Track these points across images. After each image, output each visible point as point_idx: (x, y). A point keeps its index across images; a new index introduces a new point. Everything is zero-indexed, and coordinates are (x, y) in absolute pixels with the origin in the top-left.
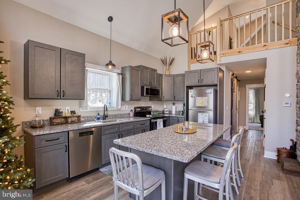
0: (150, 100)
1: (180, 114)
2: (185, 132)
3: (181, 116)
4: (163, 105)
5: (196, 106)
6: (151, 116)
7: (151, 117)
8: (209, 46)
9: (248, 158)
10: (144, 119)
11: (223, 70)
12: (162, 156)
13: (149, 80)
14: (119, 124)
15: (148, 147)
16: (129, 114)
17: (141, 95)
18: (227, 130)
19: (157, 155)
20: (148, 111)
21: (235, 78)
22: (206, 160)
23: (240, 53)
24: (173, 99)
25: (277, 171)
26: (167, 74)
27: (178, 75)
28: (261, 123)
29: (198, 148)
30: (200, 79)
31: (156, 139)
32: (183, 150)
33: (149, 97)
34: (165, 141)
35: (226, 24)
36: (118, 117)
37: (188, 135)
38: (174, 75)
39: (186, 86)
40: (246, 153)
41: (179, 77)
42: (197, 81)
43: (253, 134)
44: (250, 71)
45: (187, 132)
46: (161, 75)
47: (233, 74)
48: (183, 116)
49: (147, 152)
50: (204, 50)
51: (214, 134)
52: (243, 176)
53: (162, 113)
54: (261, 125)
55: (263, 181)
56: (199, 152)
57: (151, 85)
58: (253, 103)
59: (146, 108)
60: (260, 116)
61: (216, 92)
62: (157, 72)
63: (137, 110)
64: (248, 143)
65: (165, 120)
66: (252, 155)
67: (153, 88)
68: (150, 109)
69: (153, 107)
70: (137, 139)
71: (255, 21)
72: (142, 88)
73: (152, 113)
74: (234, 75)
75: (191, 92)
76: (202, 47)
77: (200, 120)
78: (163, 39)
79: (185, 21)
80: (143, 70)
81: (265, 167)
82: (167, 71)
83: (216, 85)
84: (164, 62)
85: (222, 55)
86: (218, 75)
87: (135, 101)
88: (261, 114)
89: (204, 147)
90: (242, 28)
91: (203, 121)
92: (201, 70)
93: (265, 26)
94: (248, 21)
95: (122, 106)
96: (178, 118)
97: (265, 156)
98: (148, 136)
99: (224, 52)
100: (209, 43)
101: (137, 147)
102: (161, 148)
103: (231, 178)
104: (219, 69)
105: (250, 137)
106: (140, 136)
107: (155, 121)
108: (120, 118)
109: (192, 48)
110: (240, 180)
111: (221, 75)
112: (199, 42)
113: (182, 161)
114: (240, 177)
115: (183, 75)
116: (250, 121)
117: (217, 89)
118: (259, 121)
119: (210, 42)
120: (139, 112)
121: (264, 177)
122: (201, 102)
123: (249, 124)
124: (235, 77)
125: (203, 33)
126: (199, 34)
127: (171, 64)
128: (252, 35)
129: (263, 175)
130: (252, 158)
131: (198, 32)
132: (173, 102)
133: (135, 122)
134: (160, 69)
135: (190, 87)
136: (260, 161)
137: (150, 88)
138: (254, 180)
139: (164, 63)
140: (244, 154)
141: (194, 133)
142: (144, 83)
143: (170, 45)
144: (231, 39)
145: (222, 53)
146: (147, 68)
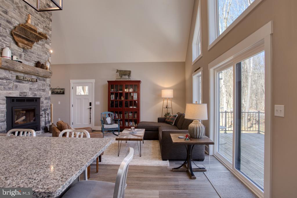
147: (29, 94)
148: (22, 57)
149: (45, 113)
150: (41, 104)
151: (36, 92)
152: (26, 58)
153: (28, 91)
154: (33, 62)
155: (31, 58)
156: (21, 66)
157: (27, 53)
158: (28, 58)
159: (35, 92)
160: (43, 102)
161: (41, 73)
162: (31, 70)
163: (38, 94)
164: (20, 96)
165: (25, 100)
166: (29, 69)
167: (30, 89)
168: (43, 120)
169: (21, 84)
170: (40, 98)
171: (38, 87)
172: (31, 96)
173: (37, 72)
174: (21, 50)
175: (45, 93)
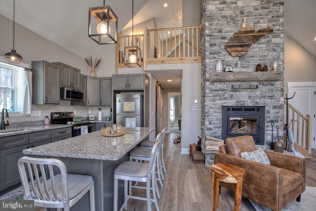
0: (71, 105)
1: (107, 120)
2: (114, 135)
3: (108, 122)
4: (88, 111)
5: (124, 110)
6: (73, 122)
7: (73, 124)
8: (136, 51)
9: (169, 157)
10: (64, 126)
11: (149, 77)
12: (90, 158)
13: (71, 81)
14: (29, 133)
15: (73, 152)
16: (43, 121)
17: (61, 98)
18: (152, 131)
19: (84, 158)
20: (69, 117)
21: (159, 86)
22: (134, 160)
23: (163, 63)
24: (99, 104)
25: (189, 163)
26: (92, 75)
27: (105, 79)
28: (179, 127)
29: (127, 147)
30: (127, 84)
31: (82, 143)
32: (112, 150)
33: (70, 101)
34: (92, 145)
35: (152, 34)
36: (26, 126)
37: (117, 137)
38: (100, 78)
39: (114, 91)
40: (168, 152)
41: (106, 81)
42: (125, 86)
43: (173, 137)
44: (171, 80)
45: (115, 135)
46: (86, 77)
47: (157, 81)
48: (110, 122)
49: (71, 157)
50: (132, 54)
51: (142, 134)
52: (166, 172)
53: (87, 120)
54: (179, 128)
55: (180, 172)
56: (128, 151)
57: (73, 87)
58: (173, 110)
59: (67, 114)
60: (179, 121)
61: (142, 97)
62: (81, 73)
63: (55, 117)
64: (169, 144)
65: (91, 126)
66: (173, 154)
67: (76, 90)
68: (72, 115)
69: (75, 112)
70: (57, 146)
71: (174, 38)
72: (62, 89)
73: (74, 120)
74: (158, 83)
75: (119, 97)
76: (130, 51)
77: (128, 125)
78: (90, 34)
79: (114, 20)
80: (62, 69)
81: (182, 161)
82: (92, 73)
83: (143, 91)
84: (89, 62)
85: (148, 63)
86: (144, 81)
87: (51, 105)
88: (179, 118)
89: (132, 146)
90: (164, 42)
91: (131, 126)
92: (128, 75)
93: (182, 44)
94: (169, 37)
95: (33, 111)
96: (105, 124)
97: (182, 153)
98: (72, 142)
99: (150, 59)
100: (137, 49)
101: (59, 153)
102: (88, 151)
103: (157, 175)
104: (145, 75)
105: (171, 139)
106: (61, 143)
107: (78, 128)
108: (29, 126)
109: (120, 52)
110: (164, 175)
111: (146, 81)
112: (127, 46)
113: (112, 160)
114: (164, 173)
115: (110, 79)
116: (171, 125)
117: (144, 94)
118: (178, 125)
119: (137, 47)
120: (58, 118)
121: (181, 169)
122: (128, 106)
123: (170, 128)
124: (159, 84)
125: (131, 38)
126: (127, 39)
127: (97, 65)
128: (172, 50)
129: (180, 167)
130: (172, 156)
131: (126, 36)
132: (99, 108)
133: (52, 129)
134: (85, 70)
135: (117, 92)
136: (178, 157)
137: (71, 90)
138: (174, 173)
139: (88, 64)
140: (167, 153)
141: (122, 135)
142: (64, 84)
143: (97, 42)
144: (156, 50)
145: (148, 60)
146: (68, 67)
147: (248, 102)
148: (238, 66)
149: (272, 126)
150: (267, 114)
151: (258, 100)
152: (243, 65)
153: (246, 99)
154: (253, 66)
155: (250, 64)
156: (232, 75)
157: (244, 59)
158: (246, 64)
159: (256, 100)
160: (268, 112)
161: (261, 77)
162: (246, 76)
163: (261, 102)
164: (236, 105)
165: (242, 109)
166: (242, 76)
167: (250, 97)
168: (269, 133)
169: (237, 93)
170: (264, 107)
171: (260, 94)
172: (251, 105)
173: (255, 77)
174: (237, 59)
175: (274, 100)
